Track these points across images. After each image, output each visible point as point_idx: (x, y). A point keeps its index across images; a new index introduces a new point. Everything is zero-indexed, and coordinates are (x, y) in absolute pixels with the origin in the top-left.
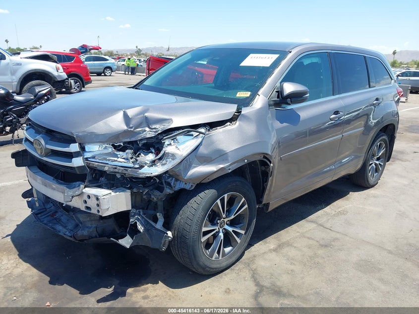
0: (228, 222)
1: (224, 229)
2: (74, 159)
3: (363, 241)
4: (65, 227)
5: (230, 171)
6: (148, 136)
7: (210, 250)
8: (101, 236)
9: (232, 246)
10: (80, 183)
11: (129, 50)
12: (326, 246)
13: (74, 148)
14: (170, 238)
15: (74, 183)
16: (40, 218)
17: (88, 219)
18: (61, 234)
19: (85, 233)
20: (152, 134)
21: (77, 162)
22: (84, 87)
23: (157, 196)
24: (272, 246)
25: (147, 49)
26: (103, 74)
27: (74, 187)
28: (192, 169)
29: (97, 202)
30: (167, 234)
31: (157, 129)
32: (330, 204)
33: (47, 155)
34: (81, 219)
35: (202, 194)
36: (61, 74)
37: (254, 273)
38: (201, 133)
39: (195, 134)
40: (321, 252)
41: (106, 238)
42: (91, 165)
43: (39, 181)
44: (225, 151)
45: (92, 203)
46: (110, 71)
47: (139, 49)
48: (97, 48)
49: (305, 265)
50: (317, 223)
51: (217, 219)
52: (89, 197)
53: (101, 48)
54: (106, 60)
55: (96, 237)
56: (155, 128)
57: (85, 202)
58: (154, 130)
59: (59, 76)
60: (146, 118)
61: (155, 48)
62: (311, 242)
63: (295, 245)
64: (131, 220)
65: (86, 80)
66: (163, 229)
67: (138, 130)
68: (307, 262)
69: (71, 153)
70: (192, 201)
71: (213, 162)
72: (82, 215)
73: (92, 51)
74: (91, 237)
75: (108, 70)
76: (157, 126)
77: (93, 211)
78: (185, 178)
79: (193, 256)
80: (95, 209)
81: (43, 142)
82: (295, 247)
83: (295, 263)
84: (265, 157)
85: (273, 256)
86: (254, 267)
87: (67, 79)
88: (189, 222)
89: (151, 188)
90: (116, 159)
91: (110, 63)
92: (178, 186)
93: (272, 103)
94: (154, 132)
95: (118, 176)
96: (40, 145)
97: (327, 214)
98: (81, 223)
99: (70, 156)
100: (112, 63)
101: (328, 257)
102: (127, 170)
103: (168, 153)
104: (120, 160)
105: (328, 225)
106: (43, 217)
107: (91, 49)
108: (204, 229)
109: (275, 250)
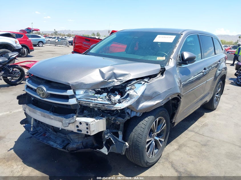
0: (156, 135)
1: (154, 139)
2: (70, 100)
3: (223, 141)
4: (55, 142)
5: (163, 104)
6: (116, 84)
7: (148, 152)
8: (85, 148)
9: (158, 149)
10: (73, 114)
11: (50, 32)
12: (205, 145)
13: (70, 92)
14: (128, 147)
15: (69, 115)
16: (36, 137)
17: (77, 137)
18: (54, 147)
19: (75, 146)
20: (119, 83)
21: (72, 102)
22: (29, 53)
23: (120, 121)
24: (176, 147)
25: (61, 31)
26: (37, 46)
27: (70, 118)
28: (141, 103)
29: (86, 126)
30: (126, 144)
31: (122, 80)
32: (197, 120)
33: (47, 98)
34: (72, 138)
35: (146, 119)
36: (18, 45)
37: (172, 164)
38: (146, 82)
39: (143, 82)
40: (203, 149)
41: (90, 149)
42: (81, 103)
43: (38, 114)
44: (159, 93)
45: (83, 127)
46: (42, 44)
47: (56, 31)
48: (37, 30)
49: (198, 157)
50: (194, 132)
51: (151, 133)
52: (81, 123)
53: (39, 30)
54: (40, 37)
55: (82, 148)
56: (120, 80)
57: (78, 126)
58: (120, 81)
59: (17, 46)
60: (114, 74)
61: (65, 31)
62: (196, 143)
63: (188, 146)
64: (106, 137)
65: (31, 49)
66: (122, 141)
67: (109, 81)
68: (199, 156)
69: (68, 96)
70: (141, 123)
71: (153, 99)
72: (73, 135)
73: (34, 32)
74: (78, 149)
75: (41, 43)
76: (121, 78)
77: (83, 132)
78: (138, 110)
79: (142, 157)
80: (85, 131)
81: (45, 89)
82: (188, 147)
83: (193, 156)
84: (178, 95)
85: (178, 153)
86: (170, 160)
87: (22, 48)
88: (140, 136)
89: (117, 116)
90: (96, 99)
91: (42, 39)
92: (133, 114)
93: (178, 63)
94: (120, 82)
95: (96, 109)
96: (42, 91)
97: (197, 126)
98: (72, 140)
99: (67, 98)
100: (43, 39)
101: (209, 151)
102: (104, 106)
103: (131, 95)
104: (99, 99)
105: (201, 133)
106: (38, 136)
107: (33, 31)
108: (148, 140)
109: (178, 149)
